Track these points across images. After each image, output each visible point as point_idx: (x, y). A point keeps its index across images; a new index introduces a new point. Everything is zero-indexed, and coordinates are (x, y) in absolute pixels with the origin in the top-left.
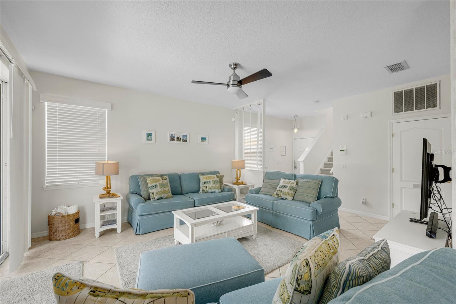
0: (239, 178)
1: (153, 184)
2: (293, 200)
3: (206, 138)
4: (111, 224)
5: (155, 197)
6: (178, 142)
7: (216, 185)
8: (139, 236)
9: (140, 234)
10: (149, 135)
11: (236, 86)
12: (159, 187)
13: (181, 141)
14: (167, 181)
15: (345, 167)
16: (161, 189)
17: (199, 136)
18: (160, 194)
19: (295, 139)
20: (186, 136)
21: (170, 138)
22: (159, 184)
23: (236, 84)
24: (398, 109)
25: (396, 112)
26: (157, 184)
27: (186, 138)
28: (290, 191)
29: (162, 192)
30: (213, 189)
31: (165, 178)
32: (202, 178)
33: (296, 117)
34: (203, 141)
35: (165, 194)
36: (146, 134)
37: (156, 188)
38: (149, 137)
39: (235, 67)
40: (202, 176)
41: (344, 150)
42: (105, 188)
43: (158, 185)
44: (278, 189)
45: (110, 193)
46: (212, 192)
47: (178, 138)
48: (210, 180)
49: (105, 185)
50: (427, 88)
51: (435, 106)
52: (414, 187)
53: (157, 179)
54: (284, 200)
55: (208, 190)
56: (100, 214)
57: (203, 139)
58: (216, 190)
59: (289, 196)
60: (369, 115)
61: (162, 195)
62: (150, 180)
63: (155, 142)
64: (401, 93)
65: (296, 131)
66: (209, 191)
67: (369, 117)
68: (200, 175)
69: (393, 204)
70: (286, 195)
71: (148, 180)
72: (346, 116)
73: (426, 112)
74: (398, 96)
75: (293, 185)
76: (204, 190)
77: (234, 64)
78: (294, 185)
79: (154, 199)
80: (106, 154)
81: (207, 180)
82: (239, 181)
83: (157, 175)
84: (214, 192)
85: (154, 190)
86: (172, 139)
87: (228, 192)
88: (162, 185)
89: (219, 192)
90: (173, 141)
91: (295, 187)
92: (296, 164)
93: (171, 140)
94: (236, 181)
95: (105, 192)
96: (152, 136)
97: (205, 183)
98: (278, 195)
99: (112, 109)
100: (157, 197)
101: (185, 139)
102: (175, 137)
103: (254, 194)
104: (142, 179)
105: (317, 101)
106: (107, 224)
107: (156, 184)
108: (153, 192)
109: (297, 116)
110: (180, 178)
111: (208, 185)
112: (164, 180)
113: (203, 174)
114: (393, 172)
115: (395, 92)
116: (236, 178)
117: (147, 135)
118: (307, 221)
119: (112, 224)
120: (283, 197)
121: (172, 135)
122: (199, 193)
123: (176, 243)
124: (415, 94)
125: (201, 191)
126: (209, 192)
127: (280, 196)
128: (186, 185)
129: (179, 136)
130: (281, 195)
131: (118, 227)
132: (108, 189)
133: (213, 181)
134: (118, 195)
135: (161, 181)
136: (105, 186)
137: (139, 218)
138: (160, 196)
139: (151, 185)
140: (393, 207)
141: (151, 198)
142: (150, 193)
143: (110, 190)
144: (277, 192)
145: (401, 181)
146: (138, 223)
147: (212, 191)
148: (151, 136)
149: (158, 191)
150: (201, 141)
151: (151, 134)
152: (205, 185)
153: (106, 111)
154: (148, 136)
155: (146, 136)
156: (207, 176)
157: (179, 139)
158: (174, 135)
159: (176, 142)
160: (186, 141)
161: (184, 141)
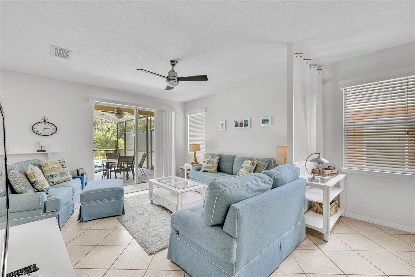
3: (268, 119)
6: (241, 127)
13: (243, 126)
20: (247, 121)
21: (235, 125)
34: (265, 124)
36: (220, 124)
47: (241, 124)
57: (265, 121)
63: (226, 129)
86: (237, 126)
90: (237, 127)
93: (235, 127)
96: (223, 125)
101: (247, 124)
102: (238, 124)
121: (236, 121)
129: (241, 122)
138: (205, 169)
150: (262, 124)
151: (223, 123)
157: (241, 125)
159: (239, 127)
160: (247, 125)
161: (245, 126)
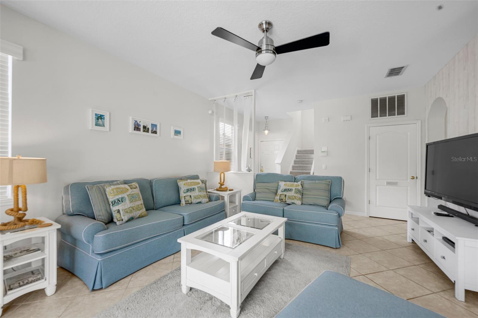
0: (223, 182)
1: (117, 197)
2: (302, 204)
3: (181, 131)
4: (31, 282)
5: (123, 218)
6: (145, 133)
7: (203, 193)
8: (102, 291)
9: (101, 289)
10: (100, 117)
11: (270, 53)
12: (127, 201)
13: (148, 132)
14: (137, 191)
15: (326, 168)
16: (131, 204)
17: (172, 127)
18: (131, 212)
19: (261, 141)
20: (156, 126)
21: (133, 126)
22: (128, 195)
23: (272, 50)
24: (374, 114)
25: (372, 117)
26: (125, 195)
27: (156, 129)
28: (297, 194)
29: (133, 209)
30: (199, 198)
31: (134, 187)
32: (182, 184)
33: (266, 118)
34: (177, 136)
35: (138, 212)
36: (94, 115)
37: (123, 203)
38: (100, 120)
39: (268, 28)
40: (181, 182)
41: (325, 152)
42: (12, 210)
43: (126, 197)
44: (279, 192)
45: (24, 219)
46: (197, 203)
47: (144, 127)
48: (194, 187)
49: (13, 203)
50: (397, 97)
51: (403, 113)
52: (387, 185)
53: (122, 188)
54: (290, 205)
55: (193, 200)
56: (4, 266)
57: (177, 133)
58: (203, 200)
59: (297, 200)
60: (349, 118)
61: (133, 214)
62: (113, 190)
63: (110, 130)
64: (377, 100)
65: (266, 132)
66: (195, 201)
67: (349, 120)
68: (179, 180)
69: (369, 201)
70: (293, 199)
71: (109, 190)
72: (327, 118)
73: (396, 118)
74: (374, 102)
75: (298, 188)
76: (188, 201)
77: (266, 23)
78: (300, 187)
79: (121, 222)
80: (7, 143)
81: (190, 187)
82: (223, 187)
83: (118, 182)
84: (200, 203)
85: (120, 207)
86: (137, 128)
87: (216, 200)
88: (132, 198)
89: (207, 202)
90: (137, 130)
91: (301, 189)
92: (262, 167)
93: (135, 130)
94: (219, 187)
95: (11, 219)
96: (104, 119)
97: (188, 190)
98: (282, 199)
99: (25, 58)
100: (125, 218)
101: (154, 130)
102: (140, 126)
103: (251, 201)
104: (94, 189)
105: (302, 101)
106: (21, 284)
107: (123, 195)
108: (119, 210)
109: (268, 117)
110: (151, 186)
111: (193, 194)
112: (134, 190)
113: (181, 179)
114: (369, 171)
115: (372, 99)
116: (219, 183)
117: (97, 117)
118: (331, 226)
119: (34, 281)
120: (289, 201)
121: (136, 121)
122: (181, 204)
123: (184, 290)
124: (388, 102)
125: (183, 202)
126: (194, 203)
127: (284, 201)
128: (162, 196)
129: (145, 125)
130: (286, 199)
131: (49, 284)
132: (20, 212)
133: (198, 187)
134: (43, 222)
135: (130, 191)
136: (12, 207)
137: (100, 260)
138: (131, 215)
139: (115, 199)
140: (369, 203)
141: (115, 220)
142: (113, 213)
143: (25, 215)
144: (280, 196)
145: (376, 180)
146: (99, 269)
147: (198, 201)
148: (102, 120)
149: (126, 207)
150: (175, 135)
151: (103, 115)
152: (189, 194)
153: (7, 59)
154: (98, 119)
155: (94, 119)
156: (189, 181)
157: (146, 129)
158: (139, 123)
159: (141, 132)
160: (155, 132)
161: (152, 133)
